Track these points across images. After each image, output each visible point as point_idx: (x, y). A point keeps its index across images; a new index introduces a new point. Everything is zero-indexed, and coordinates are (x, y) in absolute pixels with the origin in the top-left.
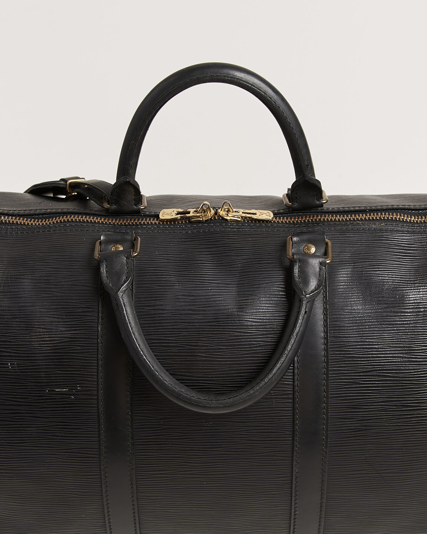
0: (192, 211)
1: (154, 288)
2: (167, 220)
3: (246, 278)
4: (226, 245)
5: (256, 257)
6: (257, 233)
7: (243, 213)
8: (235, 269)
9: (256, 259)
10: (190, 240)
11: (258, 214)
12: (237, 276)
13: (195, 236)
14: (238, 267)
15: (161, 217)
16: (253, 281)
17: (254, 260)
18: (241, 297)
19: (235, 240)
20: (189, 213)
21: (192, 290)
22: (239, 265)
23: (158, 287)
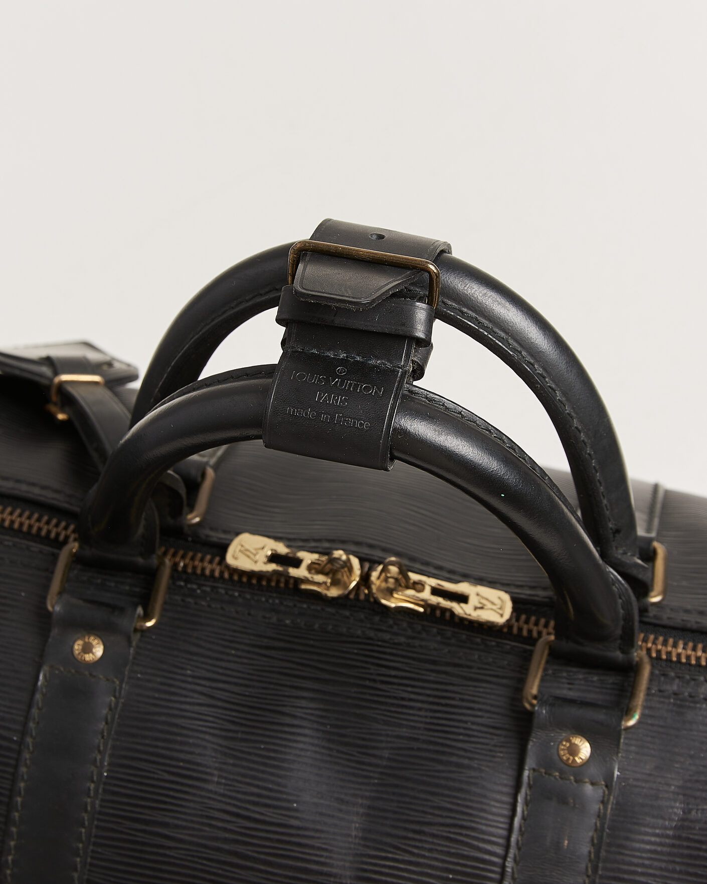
0: (308, 557)
1: (156, 776)
2: (242, 573)
3: (394, 794)
4: (367, 683)
5: (432, 739)
6: (456, 661)
7: (435, 591)
8: (374, 761)
9: (431, 743)
10: (281, 644)
11: (473, 601)
12: (372, 781)
13: (296, 637)
14: (381, 758)
15: (230, 559)
16: (408, 809)
17: (424, 746)
18: (368, 847)
19: (393, 673)
20: (297, 563)
21: (249, 802)
22: (386, 754)
23: (167, 776)
